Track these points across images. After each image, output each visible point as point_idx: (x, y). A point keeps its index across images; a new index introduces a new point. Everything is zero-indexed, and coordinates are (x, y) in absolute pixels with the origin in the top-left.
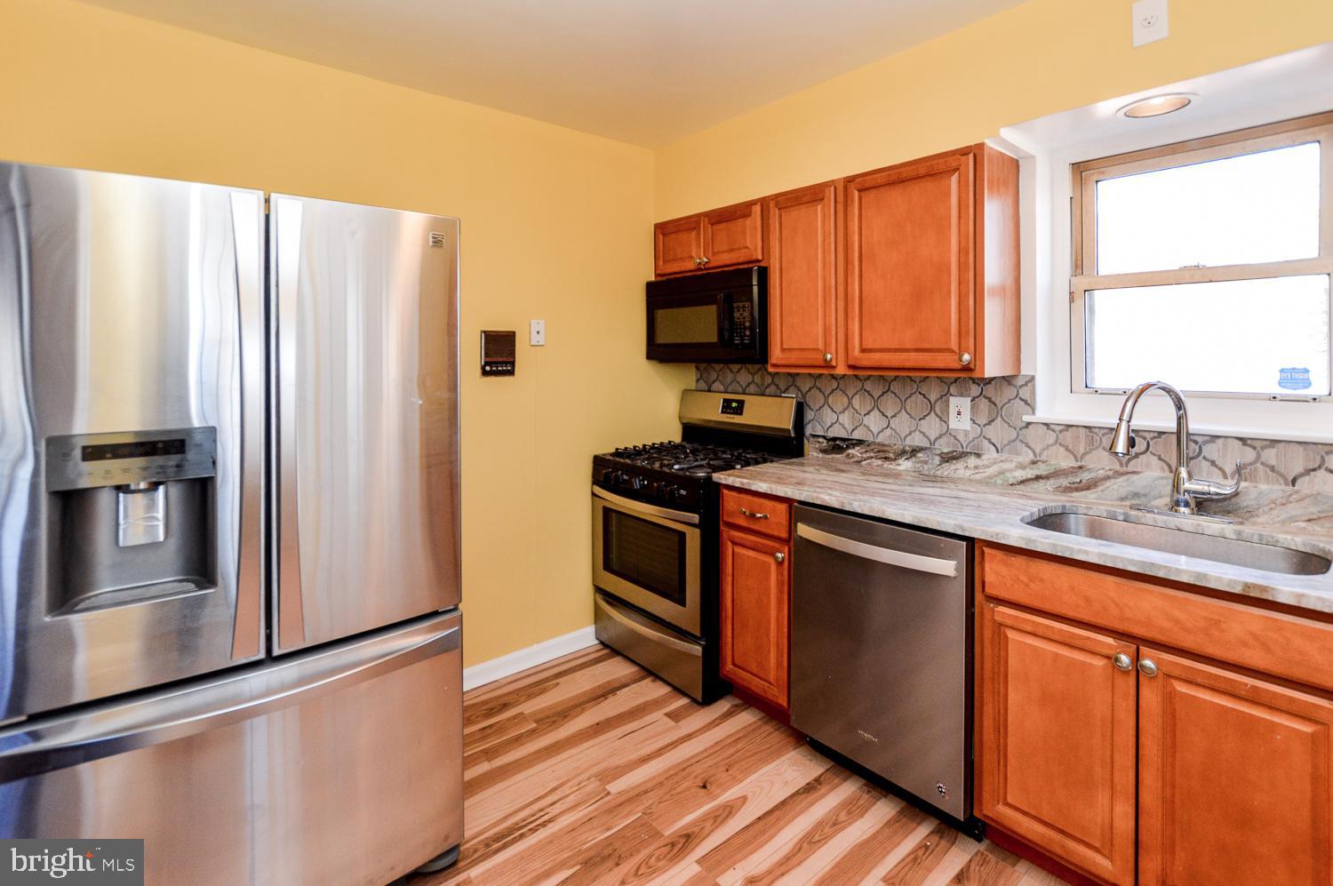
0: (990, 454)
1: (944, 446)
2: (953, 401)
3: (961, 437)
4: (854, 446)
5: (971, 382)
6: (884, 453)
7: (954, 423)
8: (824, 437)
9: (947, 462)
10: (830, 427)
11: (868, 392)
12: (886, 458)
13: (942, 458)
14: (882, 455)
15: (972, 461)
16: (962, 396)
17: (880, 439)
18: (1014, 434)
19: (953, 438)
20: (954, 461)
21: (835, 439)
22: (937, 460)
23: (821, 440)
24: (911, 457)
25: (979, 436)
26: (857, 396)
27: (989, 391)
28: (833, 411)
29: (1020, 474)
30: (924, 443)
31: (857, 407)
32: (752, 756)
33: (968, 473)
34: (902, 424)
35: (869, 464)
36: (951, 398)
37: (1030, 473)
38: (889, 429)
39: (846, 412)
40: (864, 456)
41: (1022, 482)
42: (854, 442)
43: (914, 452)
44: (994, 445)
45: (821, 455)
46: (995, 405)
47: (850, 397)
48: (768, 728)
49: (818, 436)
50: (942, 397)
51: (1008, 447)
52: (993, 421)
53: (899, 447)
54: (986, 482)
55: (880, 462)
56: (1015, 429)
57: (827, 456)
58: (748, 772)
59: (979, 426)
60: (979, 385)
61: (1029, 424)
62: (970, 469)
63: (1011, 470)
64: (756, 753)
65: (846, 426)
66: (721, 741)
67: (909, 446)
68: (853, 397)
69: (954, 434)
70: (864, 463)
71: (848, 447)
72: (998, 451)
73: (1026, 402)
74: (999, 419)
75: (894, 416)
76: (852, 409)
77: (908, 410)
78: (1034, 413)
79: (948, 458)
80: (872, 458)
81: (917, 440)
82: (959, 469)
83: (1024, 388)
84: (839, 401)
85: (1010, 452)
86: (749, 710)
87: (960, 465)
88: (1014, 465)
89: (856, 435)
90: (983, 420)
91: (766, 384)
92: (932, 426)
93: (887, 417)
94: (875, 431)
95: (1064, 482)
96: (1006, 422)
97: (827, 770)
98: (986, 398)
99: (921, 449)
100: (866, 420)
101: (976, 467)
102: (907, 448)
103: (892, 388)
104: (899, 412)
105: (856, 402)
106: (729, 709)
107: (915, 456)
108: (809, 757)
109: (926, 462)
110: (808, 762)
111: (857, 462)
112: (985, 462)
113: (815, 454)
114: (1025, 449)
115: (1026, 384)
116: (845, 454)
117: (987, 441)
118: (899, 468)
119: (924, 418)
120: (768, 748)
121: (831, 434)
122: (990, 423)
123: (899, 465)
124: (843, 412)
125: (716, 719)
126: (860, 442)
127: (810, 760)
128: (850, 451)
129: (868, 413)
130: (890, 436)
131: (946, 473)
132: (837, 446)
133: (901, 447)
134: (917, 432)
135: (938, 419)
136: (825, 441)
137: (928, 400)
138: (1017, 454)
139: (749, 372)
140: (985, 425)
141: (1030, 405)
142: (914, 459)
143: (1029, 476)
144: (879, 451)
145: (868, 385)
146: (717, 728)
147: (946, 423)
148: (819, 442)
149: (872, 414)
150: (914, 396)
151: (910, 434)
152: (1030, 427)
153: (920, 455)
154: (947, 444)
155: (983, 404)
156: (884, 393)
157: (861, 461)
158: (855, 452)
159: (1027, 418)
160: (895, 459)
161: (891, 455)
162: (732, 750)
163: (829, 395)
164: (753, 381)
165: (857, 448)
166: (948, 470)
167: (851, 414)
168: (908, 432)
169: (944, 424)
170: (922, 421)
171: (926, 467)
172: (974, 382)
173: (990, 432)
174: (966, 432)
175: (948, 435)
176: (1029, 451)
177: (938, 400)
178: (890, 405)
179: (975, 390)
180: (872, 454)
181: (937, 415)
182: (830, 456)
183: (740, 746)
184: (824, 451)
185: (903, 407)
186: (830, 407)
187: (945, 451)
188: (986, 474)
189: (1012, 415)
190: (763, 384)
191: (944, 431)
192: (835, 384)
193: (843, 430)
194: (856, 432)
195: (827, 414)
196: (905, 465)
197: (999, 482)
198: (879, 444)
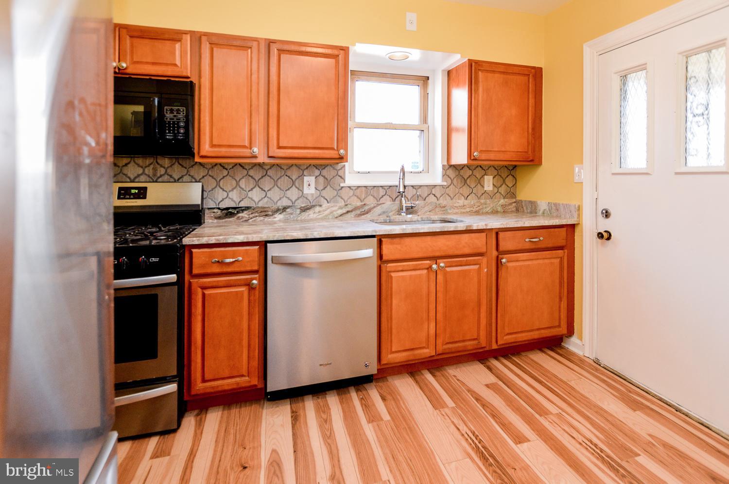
0: (325, 205)
1: (301, 203)
2: (306, 179)
3: (310, 198)
4: (243, 211)
5: (315, 168)
6: (264, 212)
7: (306, 191)
8: (219, 208)
9: (304, 211)
10: (221, 201)
11: (252, 177)
12: (266, 215)
13: (301, 209)
14: (264, 214)
15: (317, 209)
16: (310, 176)
17: (260, 205)
18: (336, 193)
19: (305, 199)
20: (308, 211)
21: (227, 209)
22: (298, 211)
23: (216, 210)
24: (283, 212)
25: (319, 196)
26: (243, 180)
27: (324, 172)
28: (223, 190)
29: (340, 212)
30: (289, 203)
31: (243, 187)
32: (246, 430)
33: (315, 216)
34: (275, 194)
35: (255, 221)
36: (305, 177)
37: (344, 211)
38: (266, 198)
39: (235, 190)
40: (251, 216)
41: (341, 215)
42: (243, 208)
43: (285, 209)
44: (326, 199)
45: (216, 221)
46: (327, 179)
47: (238, 180)
48: (235, 411)
49: (214, 208)
50: (299, 177)
51: (333, 200)
52: (326, 187)
53: (275, 207)
54: (325, 218)
55: (262, 218)
56: (336, 190)
57: (221, 221)
58: (256, 437)
59: (319, 190)
60: (319, 169)
61: (342, 187)
62: (316, 213)
63: (336, 211)
64: (247, 427)
65: (235, 199)
66: (217, 438)
67: (282, 206)
68: (240, 180)
69: (306, 196)
70: (251, 220)
71: (238, 212)
72: (328, 203)
73: (341, 177)
74: (329, 186)
75: (269, 190)
76: (239, 188)
77: (279, 186)
78: (345, 182)
79: (304, 210)
80: (257, 216)
81: (285, 202)
82: (311, 214)
83: (341, 170)
84: (228, 183)
85: (334, 202)
86: (209, 411)
87: (311, 212)
88: (337, 208)
89: (242, 204)
90: (321, 188)
91: (159, 175)
92: (293, 193)
93: (265, 191)
94: (257, 200)
95: (358, 212)
96: (332, 188)
97: (291, 404)
98: (322, 176)
99: (289, 207)
100: (250, 194)
101: (319, 212)
102: (280, 207)
103: (268, 173)
104: (273, 187)
105: (243, 183)
106: (196, 421)
107: (285, 211)
108: (275, 406)
109: (292, 214)
110: (278, 408)
111: (245, 221)
112: (324, 208)
113: (211, 221)
114: (340, 200)
115: (341, 169)
116: (236, 217)
117: (323, 198)
118: (274, 219)
119: (289, 189)
120: (249, 418)
121: (223, 206)
122: (324, 189)
123: (275, 218)
124: (232, 190)
125: (195, 431)
126: (248, 208)
127: (278, 407)
128: (240, 215)
129: (252, 190)
130: (267, 202)
131: (303, 218)
132: (229, 213)
133: (277, 207)
134: (285, 198)
135: (297, 189)
136: (219, 211)
137: (291, 179)
138: (337, 202)
139: (138, 165)
140: (321, 190)
141: (343, 178)
142: (284, 213)
143: (344, 212)
144: (261, 212)
145: (251, 173)
146: (204, 435)
147: (301, 191)
148: (214, 212)
149: (254, 190)
150: (283, 178)
151: (280, 199)
152: (343, 189)
153: (288, 210)
154: (302, 202)
155: (321, 179)
156: (262, 177)
157: (249, 220)
158: (244, 215)
159: (342, 185)
160: (273, 215)
161: (270, 213)
162: (232, 437)
163: (220, 180)
164: (143, 173)
165: (245, 212)
166: (305, 215)
167: (239, 191)
168: (279, 198)
169: (300, 191)
170: (288, 191)
171: (292, 216)
172: (317, 168)
173: (324, 193)
174: (312, 195)
175: (302, 197)
176: (342, 201)
177: (297, 179)
178: (267, 183)
179: (317, 172)
180: (257, 214)
181: (296, 187)
182: (224, 220)
183: (232, 431)
184: (219, 218)
185: (276, 184)
186: (221, 188)
187: (303, 206)
188: (324, 215)
189: (335, 184)
190: (154, 175)
191: (300, 196)
192: (225, 172)
193: (232, 202)
194: (242, 202)
195: (218, 193)
196: (279, 217)
197: (331, 217)
198: (262, 208)
